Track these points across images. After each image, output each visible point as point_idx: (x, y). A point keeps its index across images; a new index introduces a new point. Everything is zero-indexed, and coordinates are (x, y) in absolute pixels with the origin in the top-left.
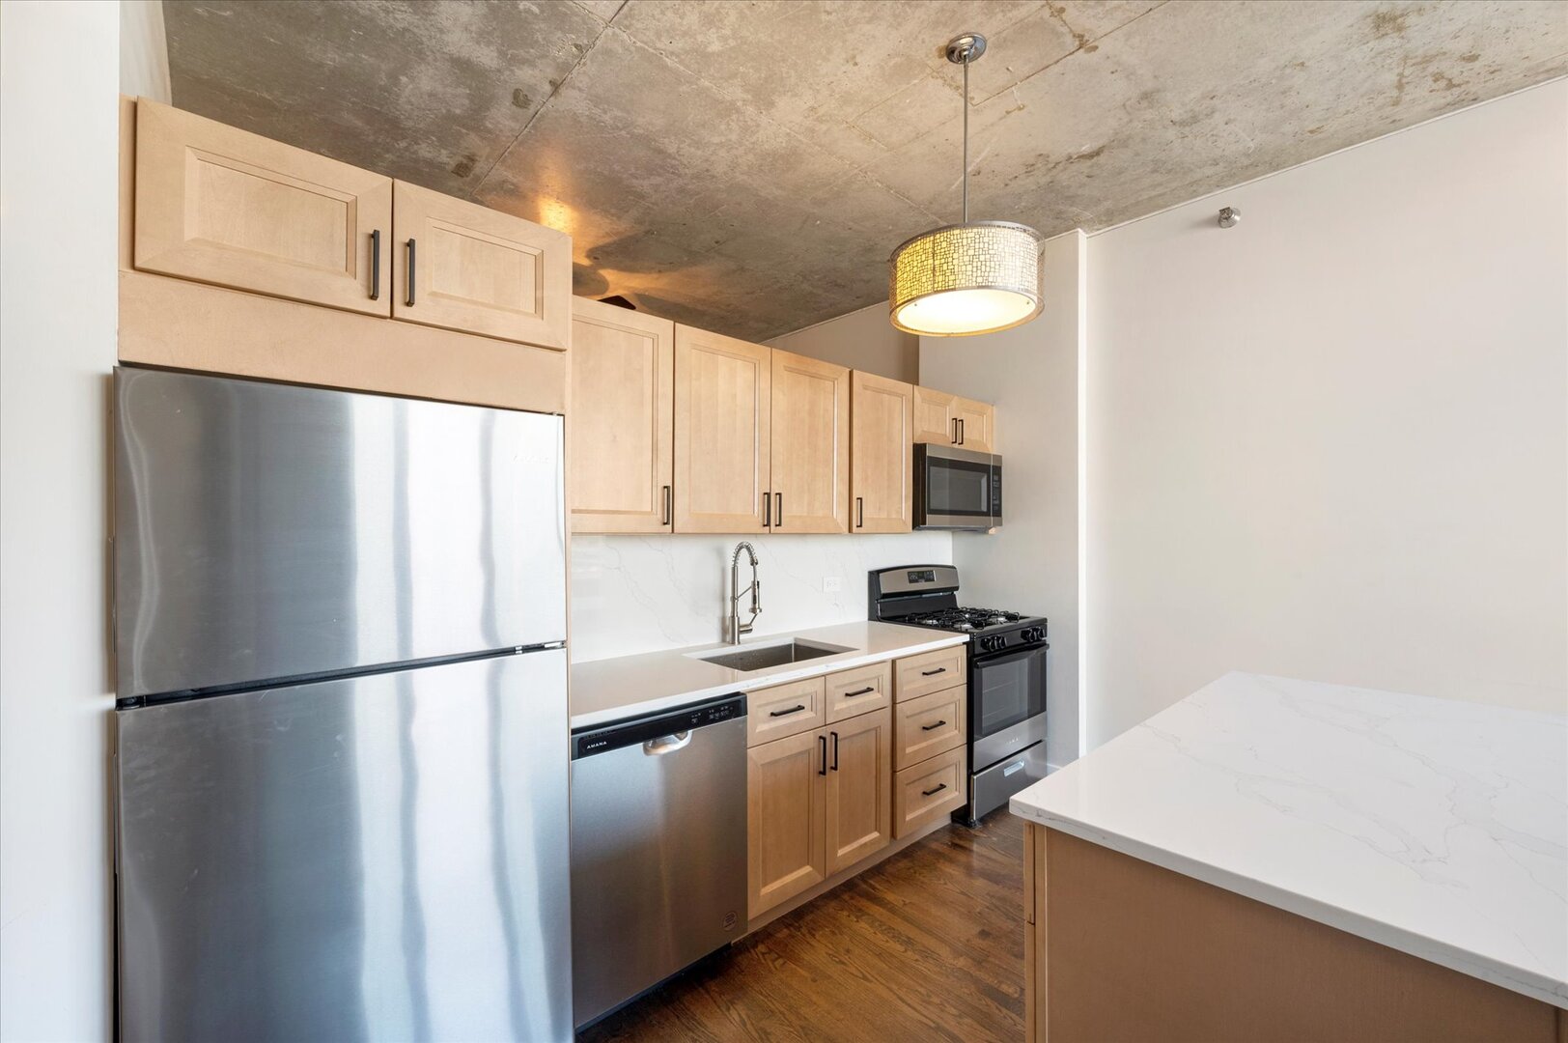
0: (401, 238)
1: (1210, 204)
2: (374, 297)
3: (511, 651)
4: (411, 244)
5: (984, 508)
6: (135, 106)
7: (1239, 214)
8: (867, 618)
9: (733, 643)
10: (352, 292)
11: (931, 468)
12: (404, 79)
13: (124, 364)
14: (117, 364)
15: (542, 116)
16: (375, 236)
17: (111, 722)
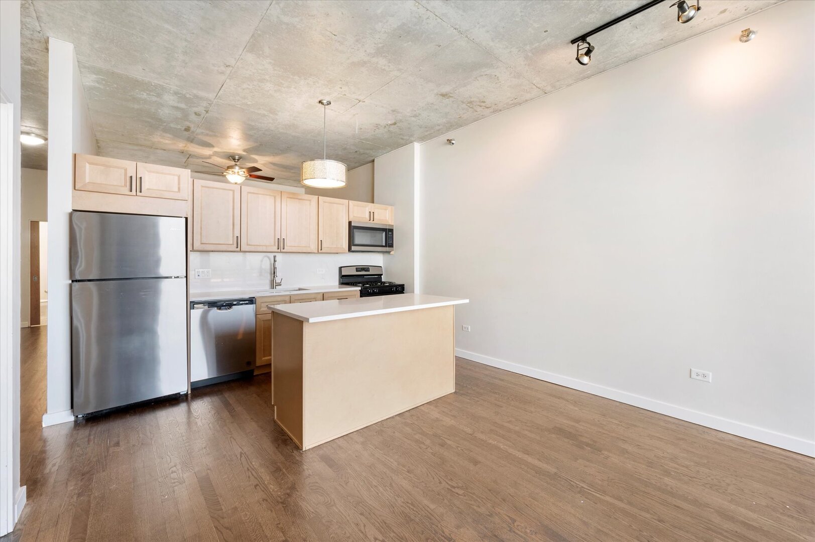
0: (139, 176)
1: (444, 138)
2: (131, 191)
3: (171, 277)
4: (141, 178)
5: (384, 244)
6: (75, 155)
7: (454, 140)
8: (338, 284)
9: (273, 288)
10: (126, 190)
11: (354, 230)
12: (160, 111)
13: (74, 210)
14: (72, 211)
15: (206, 118)
16: (131, 177)
17: (71, 286)
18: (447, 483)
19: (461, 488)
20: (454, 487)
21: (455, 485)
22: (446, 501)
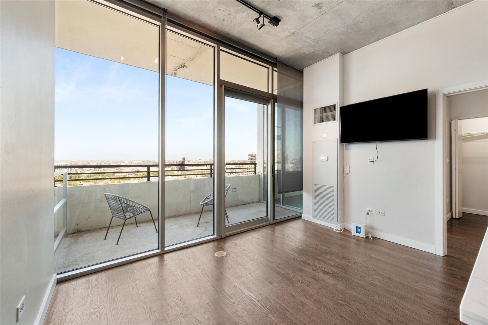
18: (352, 308)
19: (341, 305)
20: (346, 305)
21: (346, 307)
22: (348, 297)
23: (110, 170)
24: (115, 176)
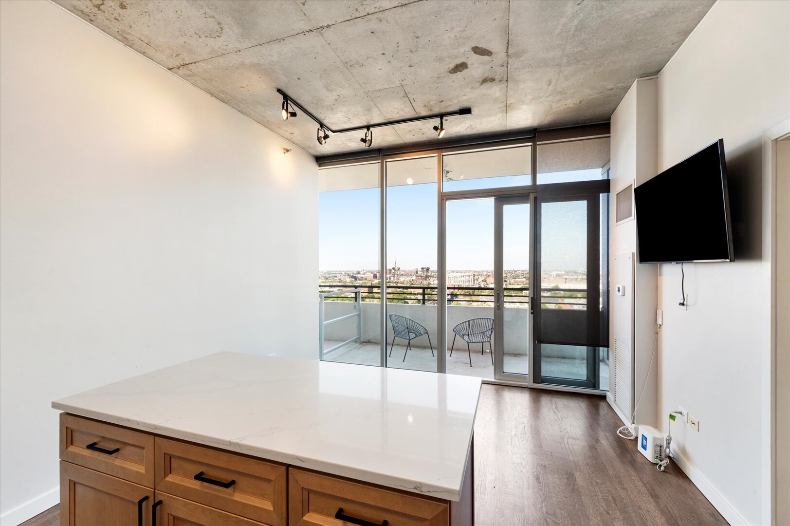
23: (518, 284)
24: (524, 293)
